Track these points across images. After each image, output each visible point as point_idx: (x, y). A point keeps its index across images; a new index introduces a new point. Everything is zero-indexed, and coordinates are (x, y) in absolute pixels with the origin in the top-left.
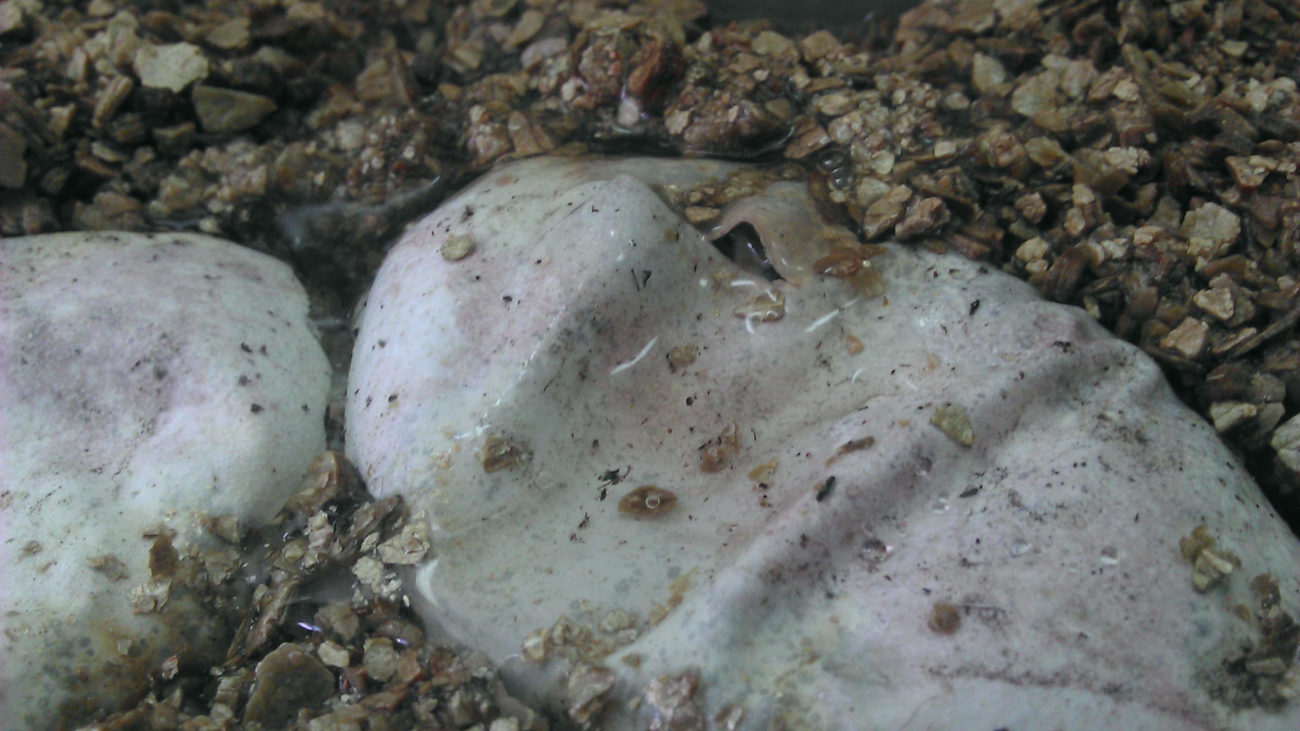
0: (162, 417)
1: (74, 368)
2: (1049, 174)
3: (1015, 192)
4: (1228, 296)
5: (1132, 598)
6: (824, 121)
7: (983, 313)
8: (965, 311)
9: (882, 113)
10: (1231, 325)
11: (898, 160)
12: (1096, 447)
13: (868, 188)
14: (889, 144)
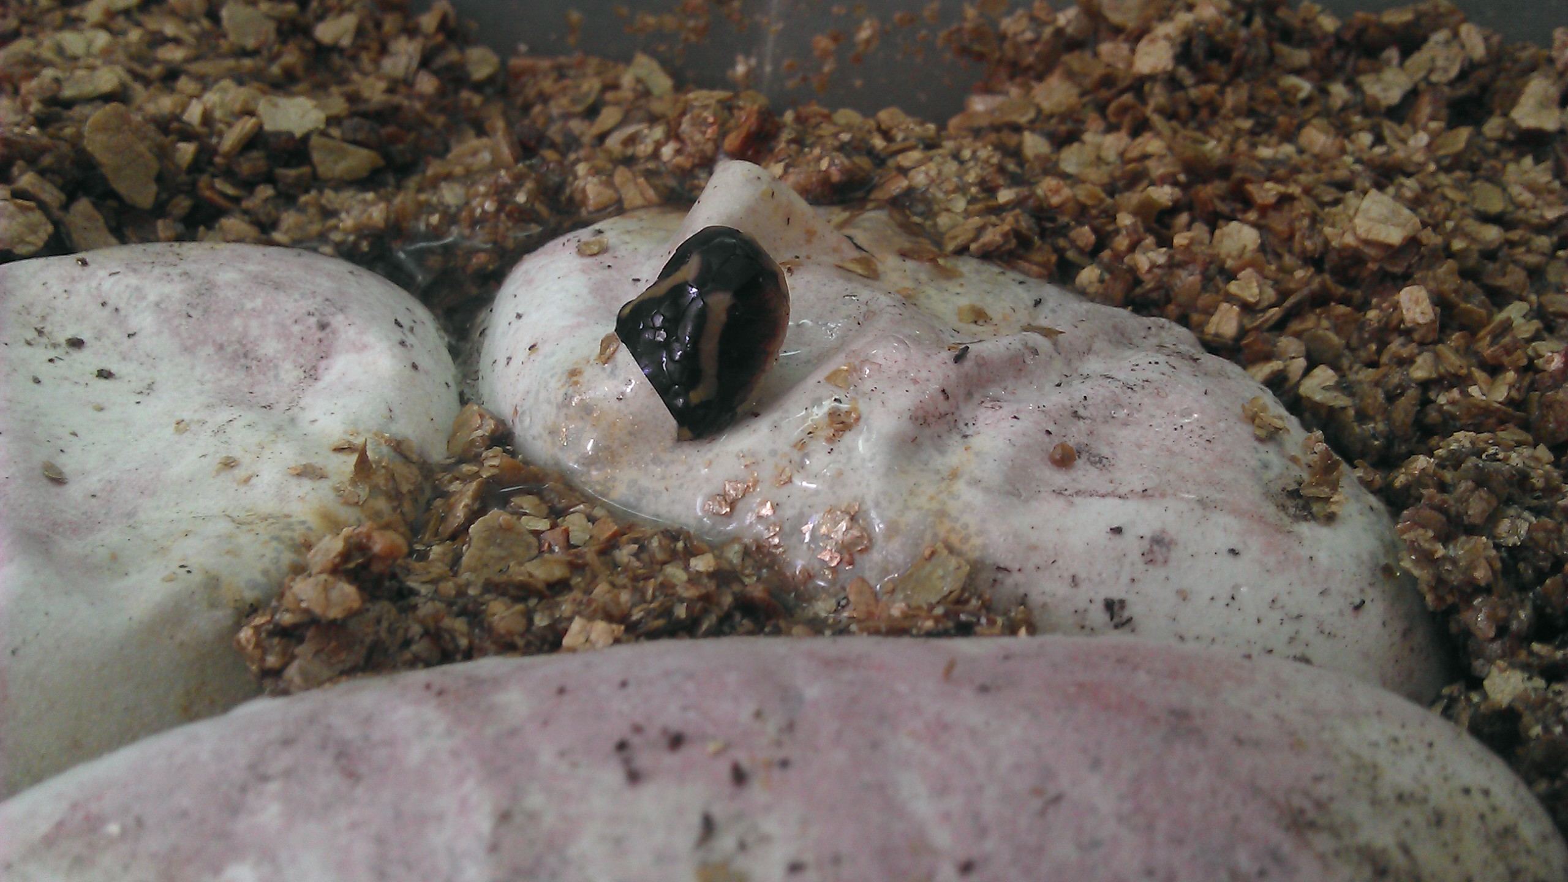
0: (322, 365)
2: (1094, 212)
3: (1067, 226)
4: (1255, 284)
5: (1209, 442)
6: (903, 171)
9: (952, 167)
10: (1259, 307)
11: (969, 203)
12: (1162, 358)
13: (946, 220)
14: (962, 189)
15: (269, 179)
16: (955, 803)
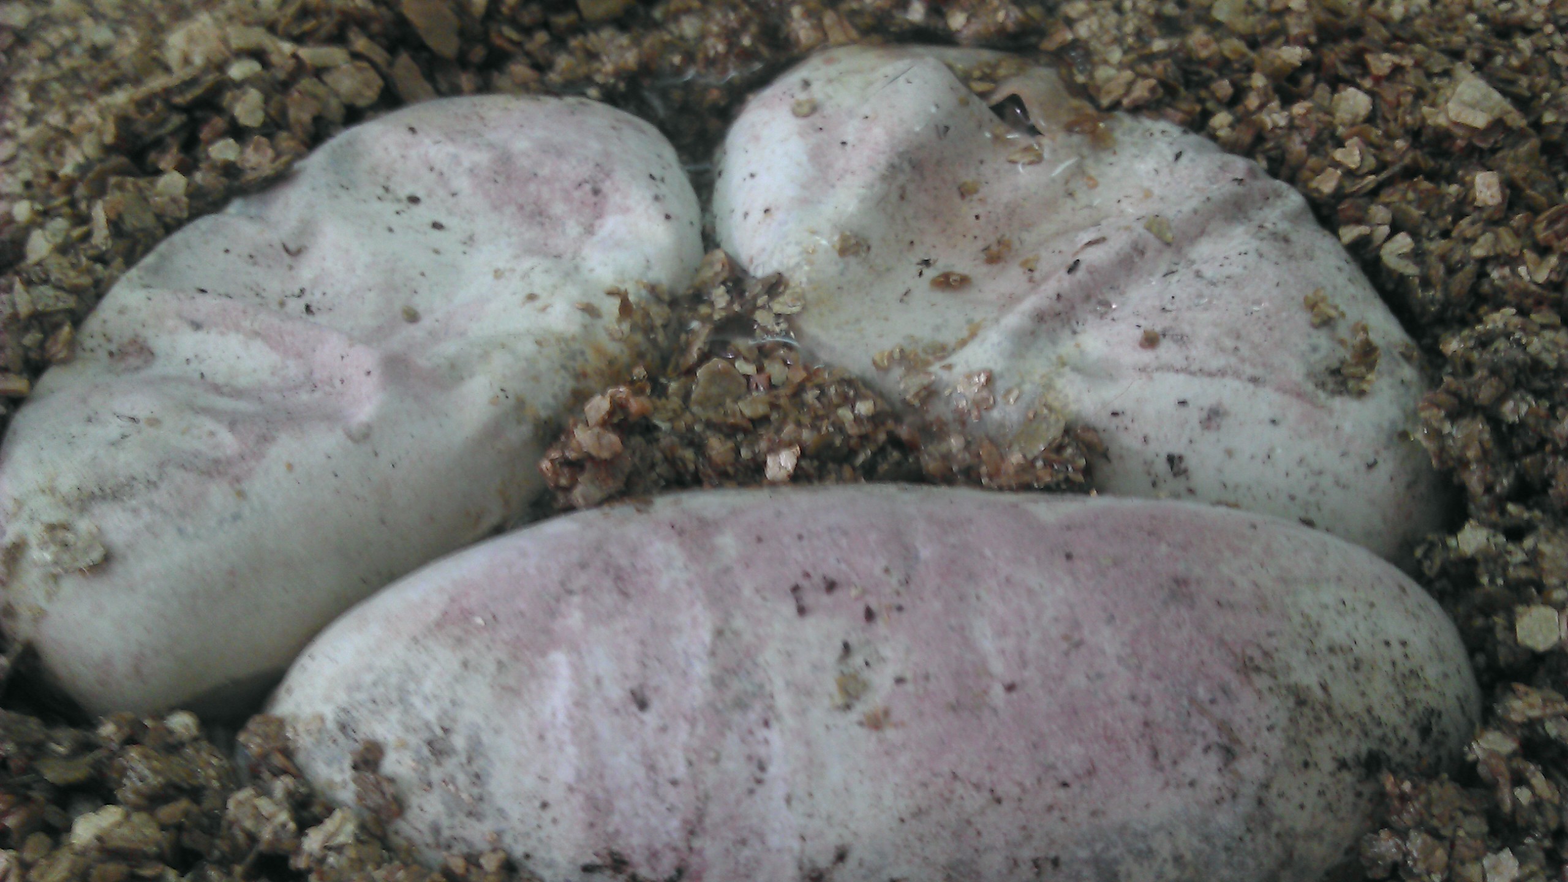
0: (598, 223)
1: (532, 187)
2: (1236, 66)
3: (1210, 79)
4: (1358, 152)
5: (1270, 329)
6: (1070, 22)
7: (1184, 160)
8: (1171, 158)
9: (1113, 18)
10: (1360, 173)
11: (1125, 53)
12: (1255, 243)
13: (1102, 73)
14: (1119, 41)
15: (546, 26)
16: (1009, 643)
